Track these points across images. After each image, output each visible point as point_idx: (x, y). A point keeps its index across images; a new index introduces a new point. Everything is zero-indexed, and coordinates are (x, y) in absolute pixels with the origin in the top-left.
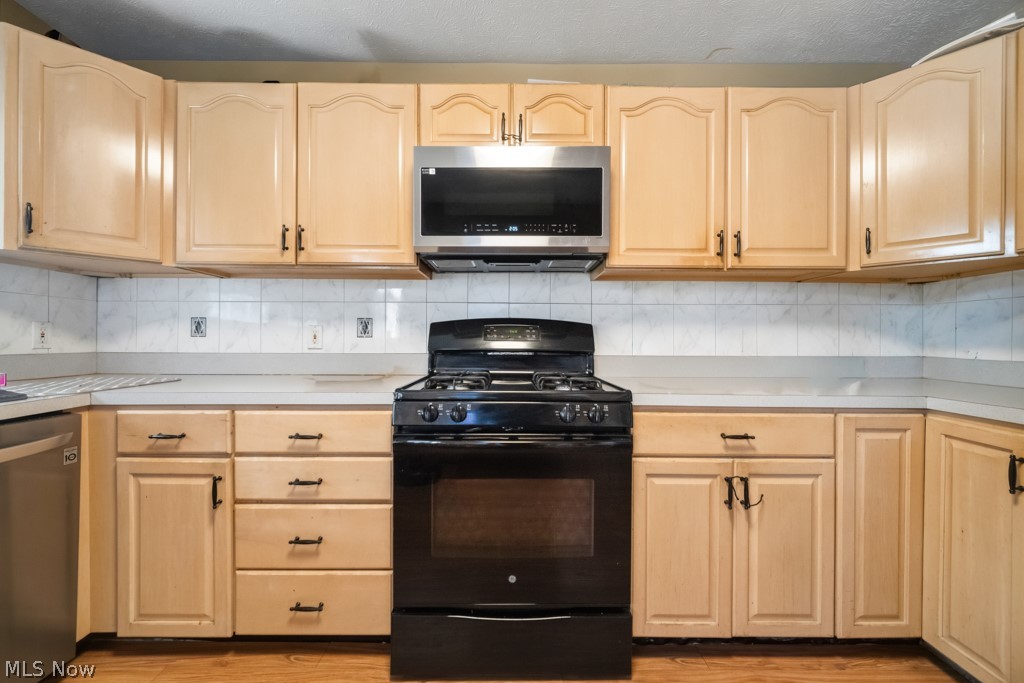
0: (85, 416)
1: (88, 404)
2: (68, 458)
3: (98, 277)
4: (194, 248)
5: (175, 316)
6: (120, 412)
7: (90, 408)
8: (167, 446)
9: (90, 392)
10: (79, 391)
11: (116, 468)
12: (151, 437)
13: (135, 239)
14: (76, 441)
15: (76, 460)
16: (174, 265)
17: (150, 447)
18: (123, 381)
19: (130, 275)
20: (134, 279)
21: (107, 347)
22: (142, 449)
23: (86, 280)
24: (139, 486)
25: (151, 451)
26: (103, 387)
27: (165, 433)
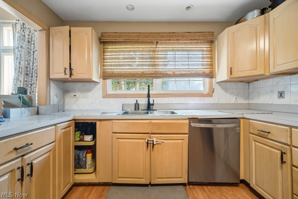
0: (242, 120)
1: (242, 117)
2: (237, 130)
3: (249, 82)
4: (277, 67)
5: (272, 91)
6: (250, 121)
7: (243, 118)
8: (264, 135)
9: (243, 114)
10: (240, 113)
11: (249, 137)
12: (258, 130)
13: (256, 69)
14: (239, 126)
15: (239, 131)
16: (269, 74)
17: (258, 133)
18: (254, 112)
19: (257, 80)
20: (259, 81)
21: (251, 102)
22: (256, 133)
23: (246, 83)
24: (255, 144)
25: (259, 135)
26: (247, 113)
27: (263, 130)
